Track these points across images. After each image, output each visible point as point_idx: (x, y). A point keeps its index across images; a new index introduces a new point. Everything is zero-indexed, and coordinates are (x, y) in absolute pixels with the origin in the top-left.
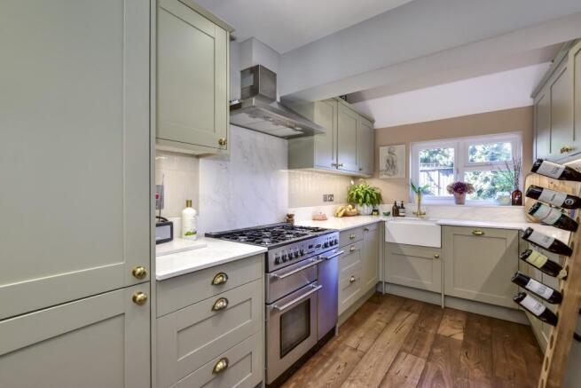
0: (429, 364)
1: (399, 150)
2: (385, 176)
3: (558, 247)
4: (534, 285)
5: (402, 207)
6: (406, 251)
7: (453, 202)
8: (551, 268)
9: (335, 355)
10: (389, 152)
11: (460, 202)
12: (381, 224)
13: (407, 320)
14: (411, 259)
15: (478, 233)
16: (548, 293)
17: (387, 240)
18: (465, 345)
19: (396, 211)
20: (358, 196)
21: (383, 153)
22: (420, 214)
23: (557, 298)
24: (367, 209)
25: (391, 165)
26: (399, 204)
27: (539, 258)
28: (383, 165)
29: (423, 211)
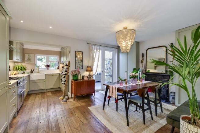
0: (48, 99)
1: (32, 56)
2: (27, 62)
3: (65, 74)
5: (34, 71)
6: (36, 81)
7: (46, 69)
8: (65, 77)
10: (29, 56)
11: (48, 69)
12: (29, 75)
15: (53, 75)
17: (31, 79)
19: (32, 72)
20: (18, 68)
21: (27, 56)
22: (38, 72)
23: (65, 81)
24: (21, 72)
25: (29, 59)
28: (26, 59)
29: (39, 71)
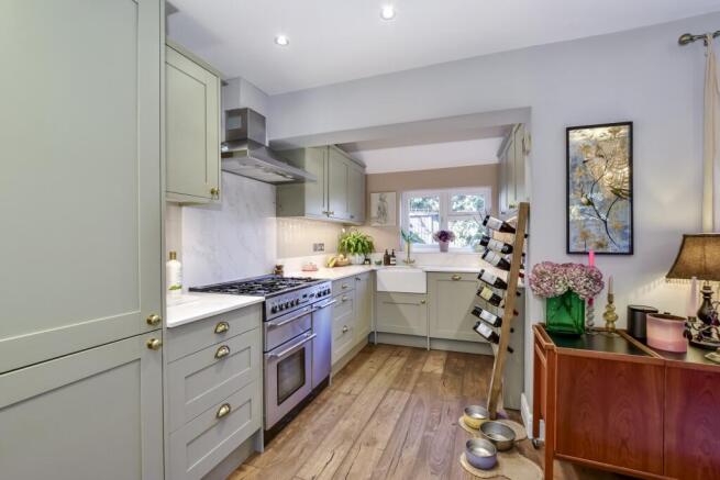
0: (413, 395)
1: (390, 197)
2: (376, 224)
3: (500, 284)
4: (485, 314)
5: (393, 256)
6: (396, 299)
7: (438, 250)
8: (495, 300)
9: (329, 401)
10: (381, 199)
11: (444, 249)
12: (373, 272)
13: (397, 363)
14: (401, 307)
15: (456, 278)
16: (493, 319)
17: (379, 289)
18: (444, 377)
19: (388, 260)
20: (349, 246)
21: (375, 199)
22: (409, 262)
23: (499, 323)
24: (359, 258)
25: (383, 212)
26: (390, 253)
27: (488, 293)
28: (374, 212)
29: (412, 258)
